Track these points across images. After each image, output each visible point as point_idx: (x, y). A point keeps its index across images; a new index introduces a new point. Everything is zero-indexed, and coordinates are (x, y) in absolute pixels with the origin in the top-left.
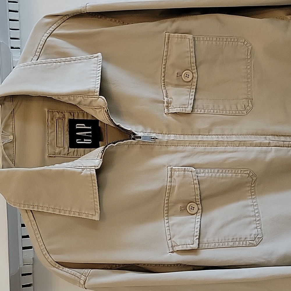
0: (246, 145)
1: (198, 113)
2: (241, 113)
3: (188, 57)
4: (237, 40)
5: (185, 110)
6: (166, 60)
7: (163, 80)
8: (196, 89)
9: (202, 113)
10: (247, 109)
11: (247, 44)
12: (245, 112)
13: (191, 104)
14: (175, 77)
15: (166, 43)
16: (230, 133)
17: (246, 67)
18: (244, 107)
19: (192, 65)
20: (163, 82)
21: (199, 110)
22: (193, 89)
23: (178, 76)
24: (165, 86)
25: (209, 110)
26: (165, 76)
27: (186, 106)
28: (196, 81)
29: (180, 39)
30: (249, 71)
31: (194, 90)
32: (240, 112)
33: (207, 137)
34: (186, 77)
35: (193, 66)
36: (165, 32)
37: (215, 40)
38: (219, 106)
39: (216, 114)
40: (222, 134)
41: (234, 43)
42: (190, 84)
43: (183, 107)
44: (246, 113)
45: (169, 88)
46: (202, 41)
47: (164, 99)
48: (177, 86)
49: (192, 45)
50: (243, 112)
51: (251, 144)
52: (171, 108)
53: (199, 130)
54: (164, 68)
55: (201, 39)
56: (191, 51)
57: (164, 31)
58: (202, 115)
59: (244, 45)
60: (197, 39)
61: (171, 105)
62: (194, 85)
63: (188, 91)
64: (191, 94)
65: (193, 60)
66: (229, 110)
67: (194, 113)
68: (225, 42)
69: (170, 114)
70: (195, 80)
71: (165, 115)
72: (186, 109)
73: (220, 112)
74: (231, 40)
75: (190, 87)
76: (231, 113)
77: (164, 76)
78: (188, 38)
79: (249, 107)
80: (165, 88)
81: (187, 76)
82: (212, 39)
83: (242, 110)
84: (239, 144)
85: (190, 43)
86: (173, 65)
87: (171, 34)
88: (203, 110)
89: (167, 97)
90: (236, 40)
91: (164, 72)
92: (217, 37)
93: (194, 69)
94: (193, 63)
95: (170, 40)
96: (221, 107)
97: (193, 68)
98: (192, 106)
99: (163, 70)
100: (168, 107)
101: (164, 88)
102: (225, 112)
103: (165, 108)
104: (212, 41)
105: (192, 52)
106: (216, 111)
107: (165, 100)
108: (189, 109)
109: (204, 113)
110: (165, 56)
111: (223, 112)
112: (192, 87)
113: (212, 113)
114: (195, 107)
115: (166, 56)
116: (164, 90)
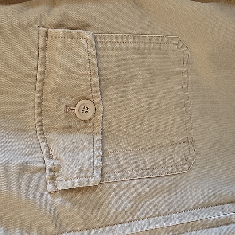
0: (196, 229)
1: (111, 181)
2: (181, 170)
3: (85, 75)
4: (167, 41)
5: (88, 180)
6: (43, 81)
7: (39, 122)
8: (102, 134)
9: (117, 180)
10: (189, 161)
11: (182, 47)
12: (186, 167)
13: (98, 167)
14: (61, 113)
15: (42, 48)
16: (167, 211)
17: (180, 86)
18: (184, 158)
19: (94, 89)
20: (39, 126)
21: (113, 176)
22: (97, 134)
23: (67, 111)
24: (43, 134)
25: (130, 172)
26: (41, 113)
27: (90, 173)
28: (101, 118)
29: (68, 40)
30: (186, 93)
31: (100, 137)
32: (179, 167)
33: (130, 226)
34: (83, 111)
35: (96, 92)
36: (37, 26)
37: (132, 40)
38: (144, 162)
39: (142, 177)
40: (155, 215)
41: (162, 45)
42: (91, 124)
43: (84, 175)
44: (189, 167)
45: (52, 136)
46: (109, 44)
47: (44, 163)
48: (67, 130)
49: (92, 51)
50: (184, 166)
51: (203, 225)
52: (59, 181)
53: (116, 216)
54: (38, 97)
55: (108, 39)
56: (91, 63)
57: (34, 24)
58: (118, 184)
59: (178, 49)
60: (100, 39)
61: (59, 174)
62: (98, 127)
63: (89, 140)
64: (95, 146)
65: (96, 80)
66: (161, 166)
67: (103, 182)
68: (148, 45)
69: (58, 193)
70: (99, 117)
71: (49, 196)
72: (89, 178)
73: (147, 172)
74: (157, 40)
75: (92, 131)
76: (166, 172)
77: (39, 112)
78: (84, 37)
79: (191, 156)
80: (45, 138)
81: (85, 111)
82: (127, 39)
83: (181, 163)
84: (185, 229)
85: (89, 46)
86: (56, 91)
87: (50, 29)
88: (119, 175)
89: (50, 157)
90: (165, 41)
91: (40, 105)
92: (134, 35)
93: (97, 97)
94: (95, 86)
95: (48, 42)
96: (149, 164)
97: (94, 94)
98: (100, 172)
99: (38, 101)
100: (53, 178)
101: (42, 138)
102: (155, 172)
103: (48, 182)
104: (127, 42)
105: (93, 65)
106: (140, 173)
107: (47, 166)
108: (95, 179)
109: (121, 180)
110: (40, 74)
111: (152, 172)
112: (95, 131)
113: (135, 178)
114: (105, 170)
115: (43, 73)
116: (42, 142)
